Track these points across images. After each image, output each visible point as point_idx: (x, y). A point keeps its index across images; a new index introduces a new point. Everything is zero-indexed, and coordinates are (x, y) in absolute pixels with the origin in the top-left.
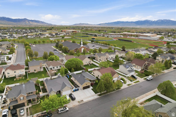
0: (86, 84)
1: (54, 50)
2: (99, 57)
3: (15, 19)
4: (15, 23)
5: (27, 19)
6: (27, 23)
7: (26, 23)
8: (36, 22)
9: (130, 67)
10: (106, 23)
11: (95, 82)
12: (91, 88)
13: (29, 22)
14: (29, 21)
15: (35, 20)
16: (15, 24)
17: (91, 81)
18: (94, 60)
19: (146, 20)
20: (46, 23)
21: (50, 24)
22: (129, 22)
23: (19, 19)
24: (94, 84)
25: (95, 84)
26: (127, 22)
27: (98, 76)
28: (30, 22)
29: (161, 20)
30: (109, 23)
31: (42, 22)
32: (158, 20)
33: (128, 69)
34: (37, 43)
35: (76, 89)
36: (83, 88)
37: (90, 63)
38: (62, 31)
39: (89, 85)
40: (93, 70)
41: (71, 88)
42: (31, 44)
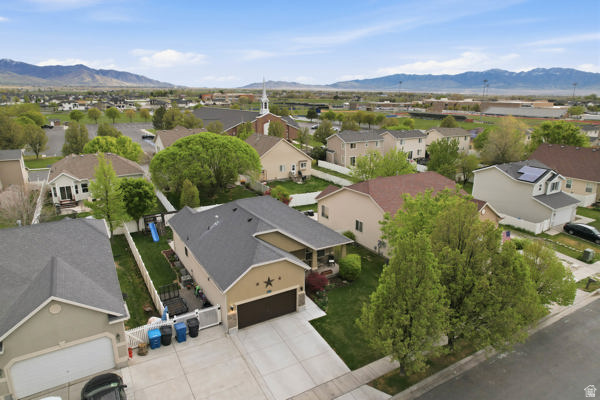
0: (269, 283)
1: (144, 138)
2: (347, 147)
3: (46, 67)
4: (44, 81)
5: (87, 68)
6: (88, 79)
7: (83, 79)
8: (117, 78)
9: (549, 176)
10: (357, 81)
11: (336, 269)
12: (311, 310)
13: (93, 78)
14: (93, 72)
15: (116, 72)
16: (44, 84)
17: (305, 254)
18: (321, 163)
19: (492, 70)
20: (150, 81)
21: (165, 83)
22: (437, 77)
23: (59, 67)
24: (333, 279)
25: (339, 276)
26: (429, 78)
27: (359, 226)
28: (98, 77)
29: (544, 70)
30: (366, 80)
31: (138, 78)
32: (533, 70)
33: (536, 191)
34: (86, 119)
35: (170, 327)
36: (235, 312)
37: (304, 174)
38: (201, 97)
39: (295, 290)
40: (319, 193)
41: (111, 317)
42: (57, 124)
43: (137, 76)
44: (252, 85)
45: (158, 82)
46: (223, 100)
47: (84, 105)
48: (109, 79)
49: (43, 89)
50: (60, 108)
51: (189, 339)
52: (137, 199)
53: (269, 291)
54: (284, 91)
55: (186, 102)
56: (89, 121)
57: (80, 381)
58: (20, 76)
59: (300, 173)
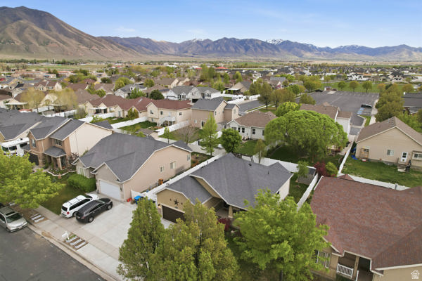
0: (176, 203)
41: (118, 180)
42: (328, 89)
53: (176, 208)
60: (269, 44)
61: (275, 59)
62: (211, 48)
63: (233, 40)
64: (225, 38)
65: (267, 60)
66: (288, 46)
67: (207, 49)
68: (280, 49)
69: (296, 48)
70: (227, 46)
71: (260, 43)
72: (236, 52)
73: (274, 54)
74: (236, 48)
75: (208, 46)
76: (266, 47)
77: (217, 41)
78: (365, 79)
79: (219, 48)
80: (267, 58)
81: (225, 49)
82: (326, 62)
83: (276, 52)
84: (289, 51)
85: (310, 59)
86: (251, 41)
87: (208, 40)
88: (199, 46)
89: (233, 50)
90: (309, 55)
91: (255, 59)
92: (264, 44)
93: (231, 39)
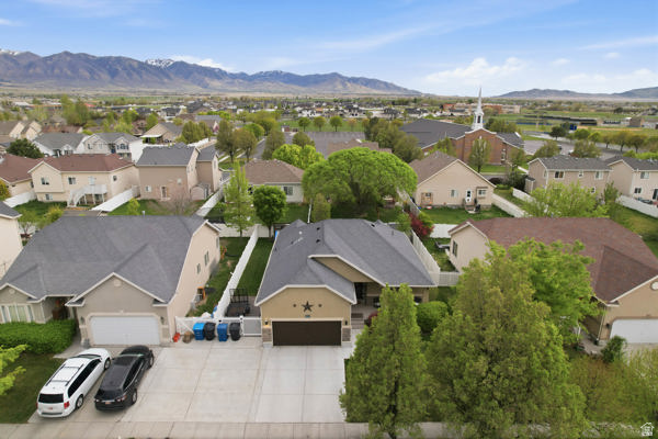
0: (307, 307)
2: (550, 176)
4: (303, 89)
5: (340, 76)
6: (340, 87)
7: (335, 86)
8: (366, 85)
13: (345, 85)
14: (345, 80)
16: (302, 92)
18: (517, 193)
20: (398, 88)
23: (317, 76)
28: (348, 84)
34: (311, 126)
35: (214, 325)
36: (270, 327)
37: (479, 202)
38: (442, 107)
39: (340, 322)
40: (454, 226)
41: (156, 301)
42: (287, 129)
43: (386, 83)
44: (510, 94)
45: (405, 89)
46: (462, 111)
47: (321, 112)
48: (358, 87)
49: (300, 97)
50: (299, 115)
51: (230, 340)
52: (267, 206)
53: (308, 316)
54: (549, 102)
55: (419, 113)
56: (313, 128)
57: (121, 346)
58: (285, 85)
59: (476, 201)
60: (151, 66)
61: (166, 91)
62: (38, 70)
63: (84, 58)
64: (67, 53)
65: (154, 93)
66: (183, 70)
67: (31, 71)
68: (172, 76)
69: (196, 74)
70: (73, 67)
71: (136, 65)
72: (93, 78)
73: (163, 83)
74: (91, 72)
75: (31, 65)
76: (147, 70)
77: (50, 58)
78: (318, 115)
79: (57, 71)
80: (153, 90)
81: (69, 73)
82: (245, 95)
83: (166, 80)
84: (187, 77)
85: (220, 90)
86: (119, 60)
87: (28, 54)
88: (11, 64)
89: (87, 74)
90: (216, 83)
91: (131, 92)
92: (143, 67)
93: (79, 56)
